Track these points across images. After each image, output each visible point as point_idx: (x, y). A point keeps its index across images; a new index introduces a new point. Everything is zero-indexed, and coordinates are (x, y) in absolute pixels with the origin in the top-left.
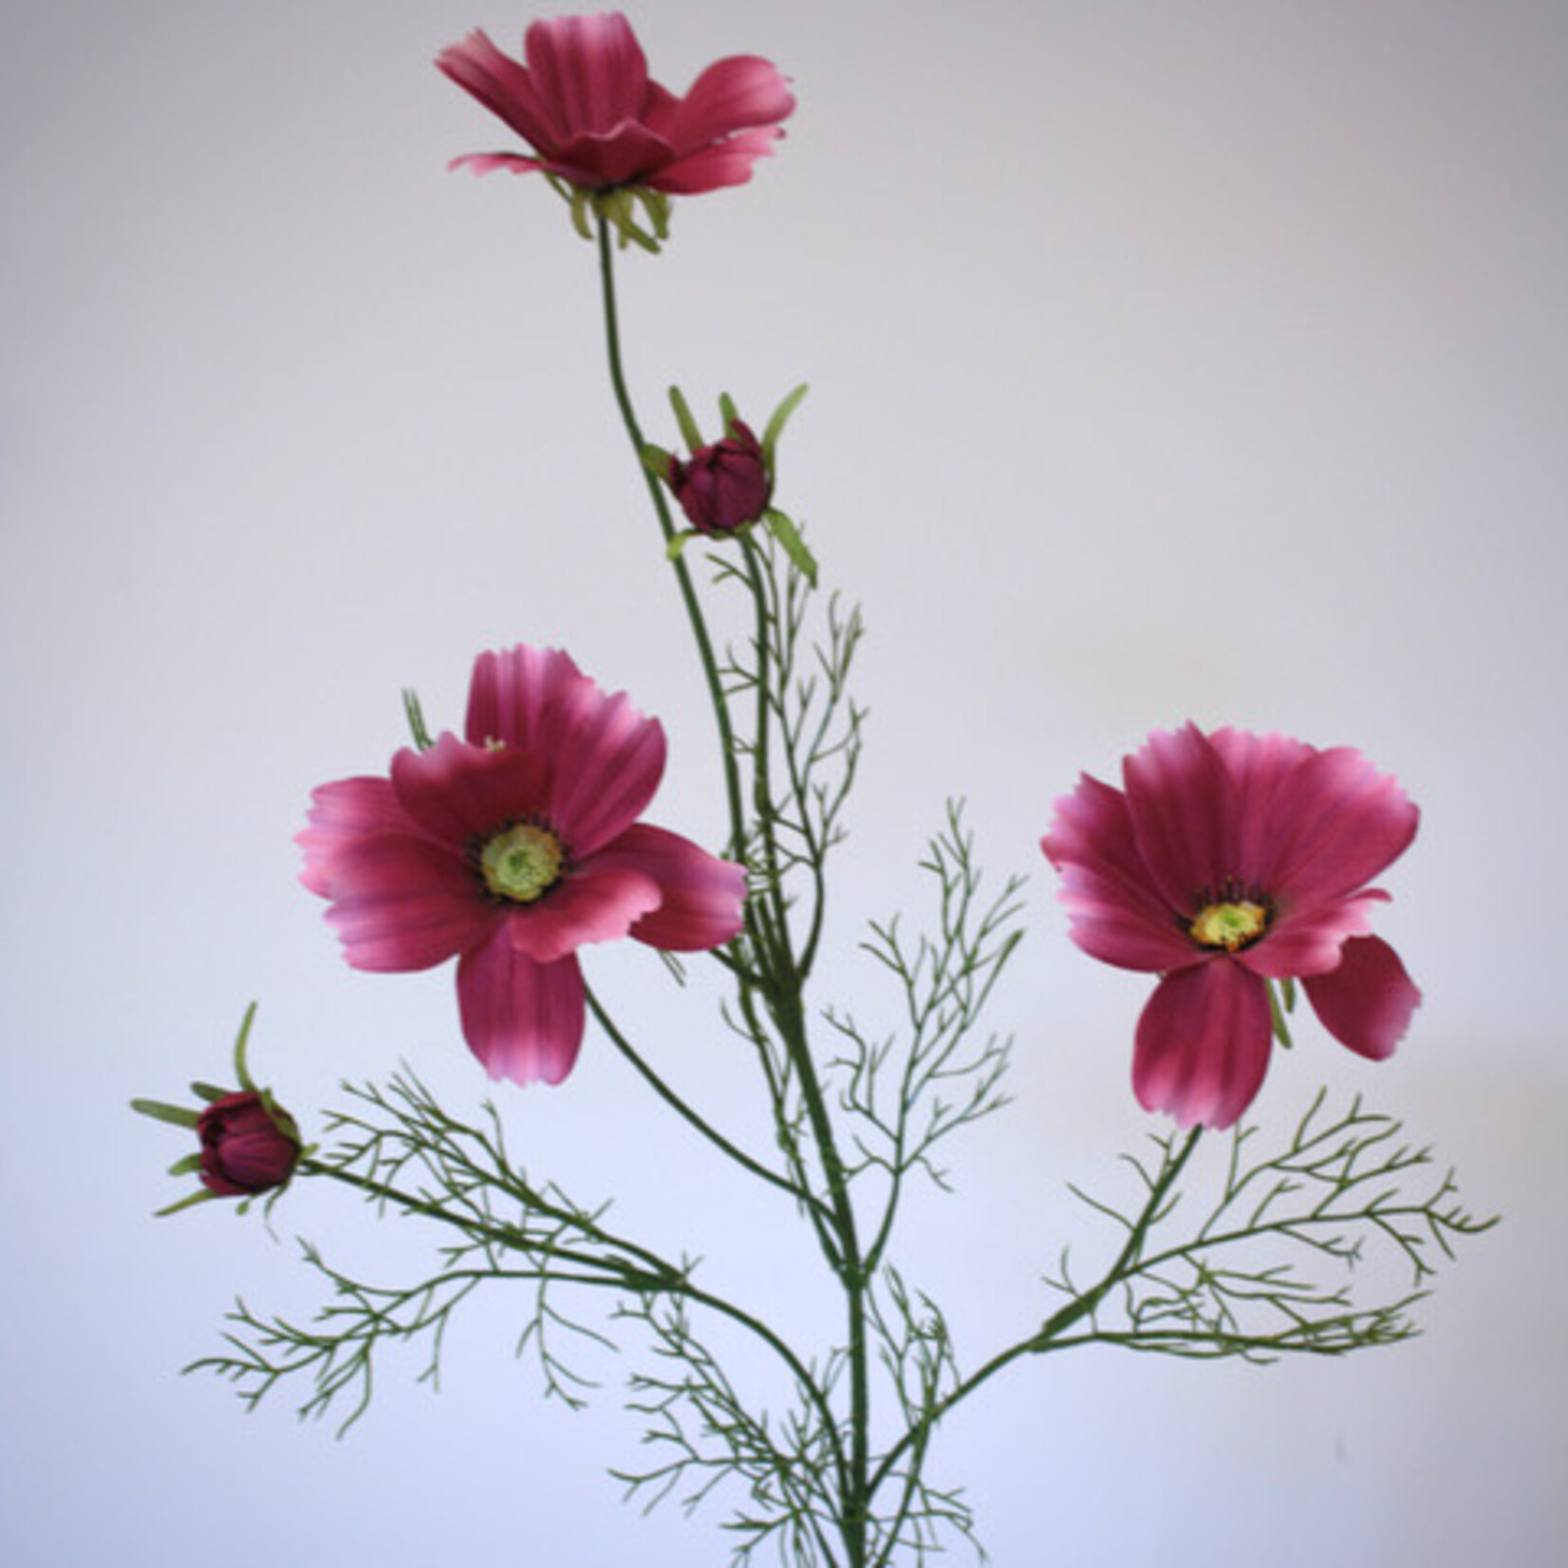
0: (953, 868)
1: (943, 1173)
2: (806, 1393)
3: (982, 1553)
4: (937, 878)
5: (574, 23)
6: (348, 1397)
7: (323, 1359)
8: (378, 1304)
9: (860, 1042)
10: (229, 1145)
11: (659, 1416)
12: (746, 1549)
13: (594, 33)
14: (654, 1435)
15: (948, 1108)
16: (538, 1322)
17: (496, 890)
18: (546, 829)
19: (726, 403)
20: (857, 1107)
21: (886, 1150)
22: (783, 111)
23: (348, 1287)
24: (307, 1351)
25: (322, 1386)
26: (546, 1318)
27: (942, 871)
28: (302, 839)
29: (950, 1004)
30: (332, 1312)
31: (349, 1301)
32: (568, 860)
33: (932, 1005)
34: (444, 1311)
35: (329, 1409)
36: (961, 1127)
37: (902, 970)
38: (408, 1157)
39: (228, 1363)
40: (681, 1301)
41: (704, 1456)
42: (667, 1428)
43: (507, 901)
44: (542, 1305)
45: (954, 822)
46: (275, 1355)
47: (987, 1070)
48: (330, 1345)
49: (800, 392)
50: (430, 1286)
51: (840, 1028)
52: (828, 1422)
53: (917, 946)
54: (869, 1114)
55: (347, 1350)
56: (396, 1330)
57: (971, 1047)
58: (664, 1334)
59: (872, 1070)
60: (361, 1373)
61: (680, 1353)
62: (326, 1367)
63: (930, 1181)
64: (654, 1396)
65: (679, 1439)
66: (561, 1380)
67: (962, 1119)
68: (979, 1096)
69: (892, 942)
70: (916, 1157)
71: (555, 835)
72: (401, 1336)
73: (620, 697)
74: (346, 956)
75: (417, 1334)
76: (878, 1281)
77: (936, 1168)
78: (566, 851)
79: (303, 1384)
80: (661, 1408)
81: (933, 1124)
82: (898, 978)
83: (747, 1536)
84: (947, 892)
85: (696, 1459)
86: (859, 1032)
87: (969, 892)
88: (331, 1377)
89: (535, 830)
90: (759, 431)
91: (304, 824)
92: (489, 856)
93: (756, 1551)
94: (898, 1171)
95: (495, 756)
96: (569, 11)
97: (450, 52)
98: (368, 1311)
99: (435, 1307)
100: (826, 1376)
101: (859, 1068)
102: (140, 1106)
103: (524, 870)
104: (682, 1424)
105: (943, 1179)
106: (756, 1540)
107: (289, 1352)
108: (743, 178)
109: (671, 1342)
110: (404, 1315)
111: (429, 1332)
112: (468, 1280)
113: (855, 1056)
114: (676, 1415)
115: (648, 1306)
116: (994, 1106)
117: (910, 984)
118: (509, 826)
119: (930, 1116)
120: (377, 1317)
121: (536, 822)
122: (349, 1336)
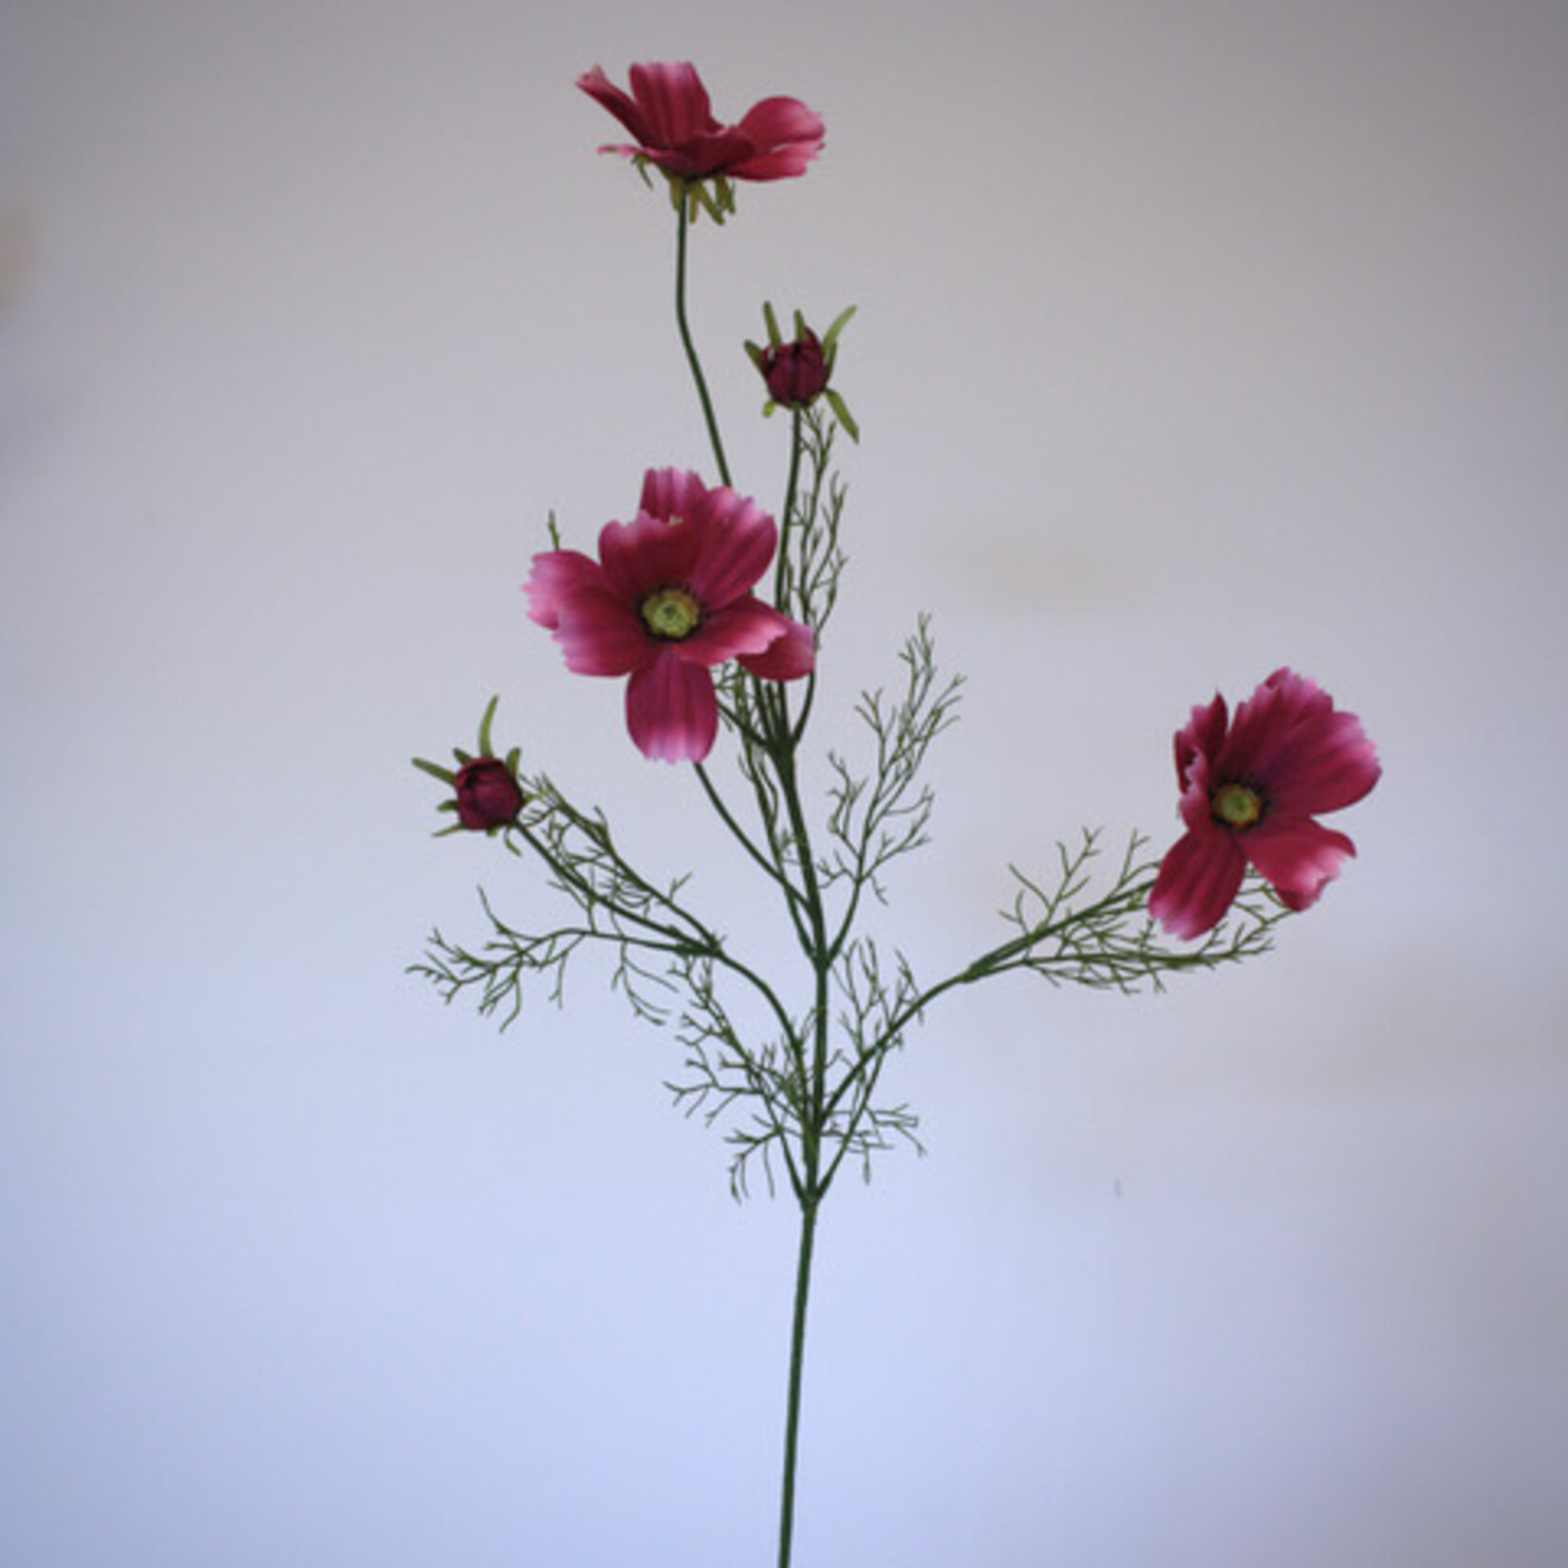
0: (920, 662)
1: (883, 890)
2: (787, 1041)
3: (920, 1148)
4: (909, 666)
5: (659, 67)
6: (506, 1004)
7: (487, 979)
8: (523, 944)
9: (848, 780)
10: (483, 791)
11: (693, 1049)
12: (743, 1156)
13: (673, 74)
14: (690, 1063)
15: (890, 841)
16: (622, 969)
17: (655, 631)
18: (686, 591)
19: (798, 316)
20: (837, 831)
21: (852, 864)
22: (816, 135)
23: (503, 930)
24: (477, 971)
25: (489, 995)
26: (628, 969)
27: (912, 661)
28: (527, 588)
29: (903, 763)
30: (492, 946)
31: (504, 940)
32: (705, 611)
33: (894, 759)
34: (564, 954)
35: (495, 1011)
36: (898, 855)
37: (879, 730)
38: (568, 825)
39: (430, 972)
40: (711, 965)
41: (721, 1083)
42: (698, 1059)
43: (664, 638)
44: (624, 959)
45: (923, 629)
46: (456, 970)
47: (918, 814)
48: (492, 969)
49: (851, 311)
50: (554, 936)
51: (835, 765)
52: (800, 1067)
53: (890, 715)
54: (844, 837)
55: (504, 973)
56: (534, 963)
57: (912, 793)
58: (697, 992)
59: (852, 802)
60: (513, 992)
61: (706, 1007)
62: (489, 985)
63: (873, 893)
64: (692, 1034)
65: (705, 1068)
66: (643, 1007)
67: (900, 849)
68: (913, 832)
69: (875, 708)
70: (869, 874)
71: (694, 596)
72: (536, 969)
73: (749, 501)
74: (567, 664)
75: (547, 969)
76: (839, 963)
77: (880, 886)
78: (703, 606)
79: (475, 992)
80: (695, 1044)
81: (880, 852)
82: (875, 735)
83: (744, 1147)
84: (915, 677)
85: (715, 1084)
86: (849, 772)
87: (928, 680)
88: (493, 991)
89: (679, 593)
90: (821, 335)
91: (527, 579)
92: (647, 610)
93: (750, 1158)
94: (859, 881)
95: (676, 529)
96: (656, 59)
97: (586, 77)
98: (515, 947)
99: (556, 952)
100: (802, 1032)
101: (843, 799)
102: (419, 763)
103: (675, 618)
104: (708, 1057)
105: (884, 895)
106: (749, 1151)
107: (466, 971)
108: (800, 172)
109: (701, 998)
110: (539, 953)
111: (556, 966)
112: (575, 937)
113: (842, 789)
114: (705, 1050)
115: (689, 968)
116: (920, 843)
117: (883, 741)
118: (662, 588)
119: (880, 845)
120: (521, 953)
121: (679, 586)
122: (506, 963)
